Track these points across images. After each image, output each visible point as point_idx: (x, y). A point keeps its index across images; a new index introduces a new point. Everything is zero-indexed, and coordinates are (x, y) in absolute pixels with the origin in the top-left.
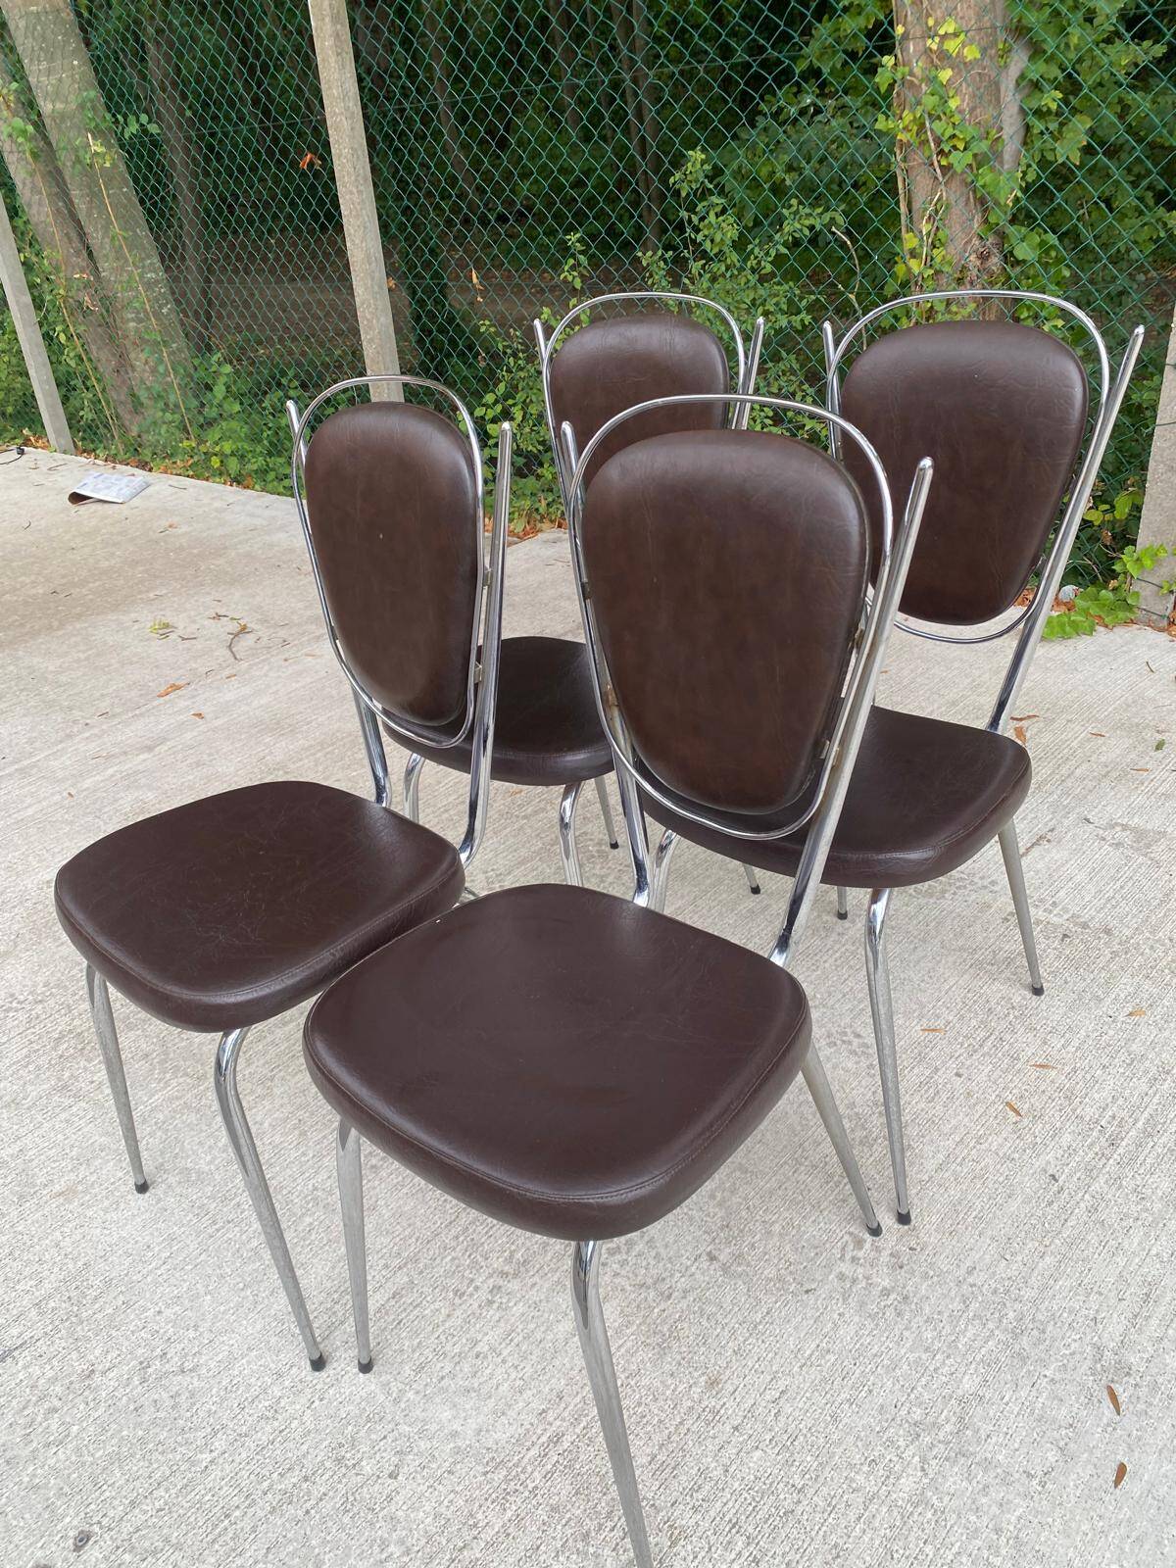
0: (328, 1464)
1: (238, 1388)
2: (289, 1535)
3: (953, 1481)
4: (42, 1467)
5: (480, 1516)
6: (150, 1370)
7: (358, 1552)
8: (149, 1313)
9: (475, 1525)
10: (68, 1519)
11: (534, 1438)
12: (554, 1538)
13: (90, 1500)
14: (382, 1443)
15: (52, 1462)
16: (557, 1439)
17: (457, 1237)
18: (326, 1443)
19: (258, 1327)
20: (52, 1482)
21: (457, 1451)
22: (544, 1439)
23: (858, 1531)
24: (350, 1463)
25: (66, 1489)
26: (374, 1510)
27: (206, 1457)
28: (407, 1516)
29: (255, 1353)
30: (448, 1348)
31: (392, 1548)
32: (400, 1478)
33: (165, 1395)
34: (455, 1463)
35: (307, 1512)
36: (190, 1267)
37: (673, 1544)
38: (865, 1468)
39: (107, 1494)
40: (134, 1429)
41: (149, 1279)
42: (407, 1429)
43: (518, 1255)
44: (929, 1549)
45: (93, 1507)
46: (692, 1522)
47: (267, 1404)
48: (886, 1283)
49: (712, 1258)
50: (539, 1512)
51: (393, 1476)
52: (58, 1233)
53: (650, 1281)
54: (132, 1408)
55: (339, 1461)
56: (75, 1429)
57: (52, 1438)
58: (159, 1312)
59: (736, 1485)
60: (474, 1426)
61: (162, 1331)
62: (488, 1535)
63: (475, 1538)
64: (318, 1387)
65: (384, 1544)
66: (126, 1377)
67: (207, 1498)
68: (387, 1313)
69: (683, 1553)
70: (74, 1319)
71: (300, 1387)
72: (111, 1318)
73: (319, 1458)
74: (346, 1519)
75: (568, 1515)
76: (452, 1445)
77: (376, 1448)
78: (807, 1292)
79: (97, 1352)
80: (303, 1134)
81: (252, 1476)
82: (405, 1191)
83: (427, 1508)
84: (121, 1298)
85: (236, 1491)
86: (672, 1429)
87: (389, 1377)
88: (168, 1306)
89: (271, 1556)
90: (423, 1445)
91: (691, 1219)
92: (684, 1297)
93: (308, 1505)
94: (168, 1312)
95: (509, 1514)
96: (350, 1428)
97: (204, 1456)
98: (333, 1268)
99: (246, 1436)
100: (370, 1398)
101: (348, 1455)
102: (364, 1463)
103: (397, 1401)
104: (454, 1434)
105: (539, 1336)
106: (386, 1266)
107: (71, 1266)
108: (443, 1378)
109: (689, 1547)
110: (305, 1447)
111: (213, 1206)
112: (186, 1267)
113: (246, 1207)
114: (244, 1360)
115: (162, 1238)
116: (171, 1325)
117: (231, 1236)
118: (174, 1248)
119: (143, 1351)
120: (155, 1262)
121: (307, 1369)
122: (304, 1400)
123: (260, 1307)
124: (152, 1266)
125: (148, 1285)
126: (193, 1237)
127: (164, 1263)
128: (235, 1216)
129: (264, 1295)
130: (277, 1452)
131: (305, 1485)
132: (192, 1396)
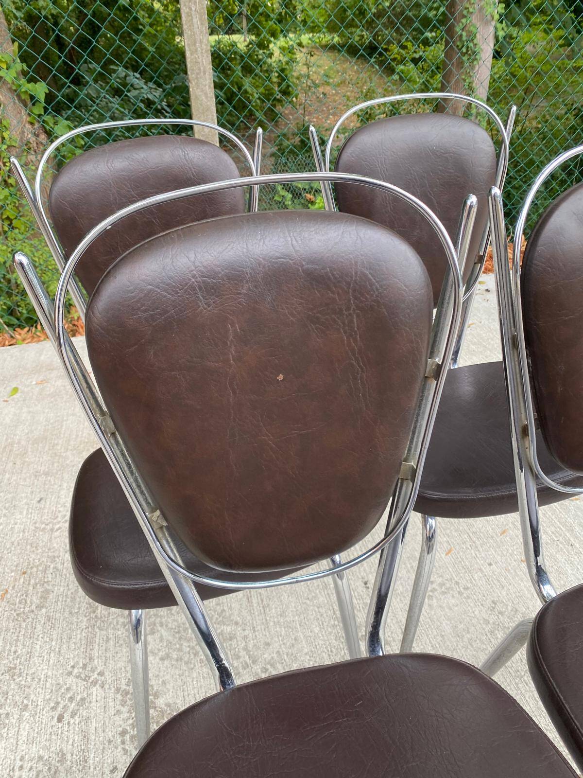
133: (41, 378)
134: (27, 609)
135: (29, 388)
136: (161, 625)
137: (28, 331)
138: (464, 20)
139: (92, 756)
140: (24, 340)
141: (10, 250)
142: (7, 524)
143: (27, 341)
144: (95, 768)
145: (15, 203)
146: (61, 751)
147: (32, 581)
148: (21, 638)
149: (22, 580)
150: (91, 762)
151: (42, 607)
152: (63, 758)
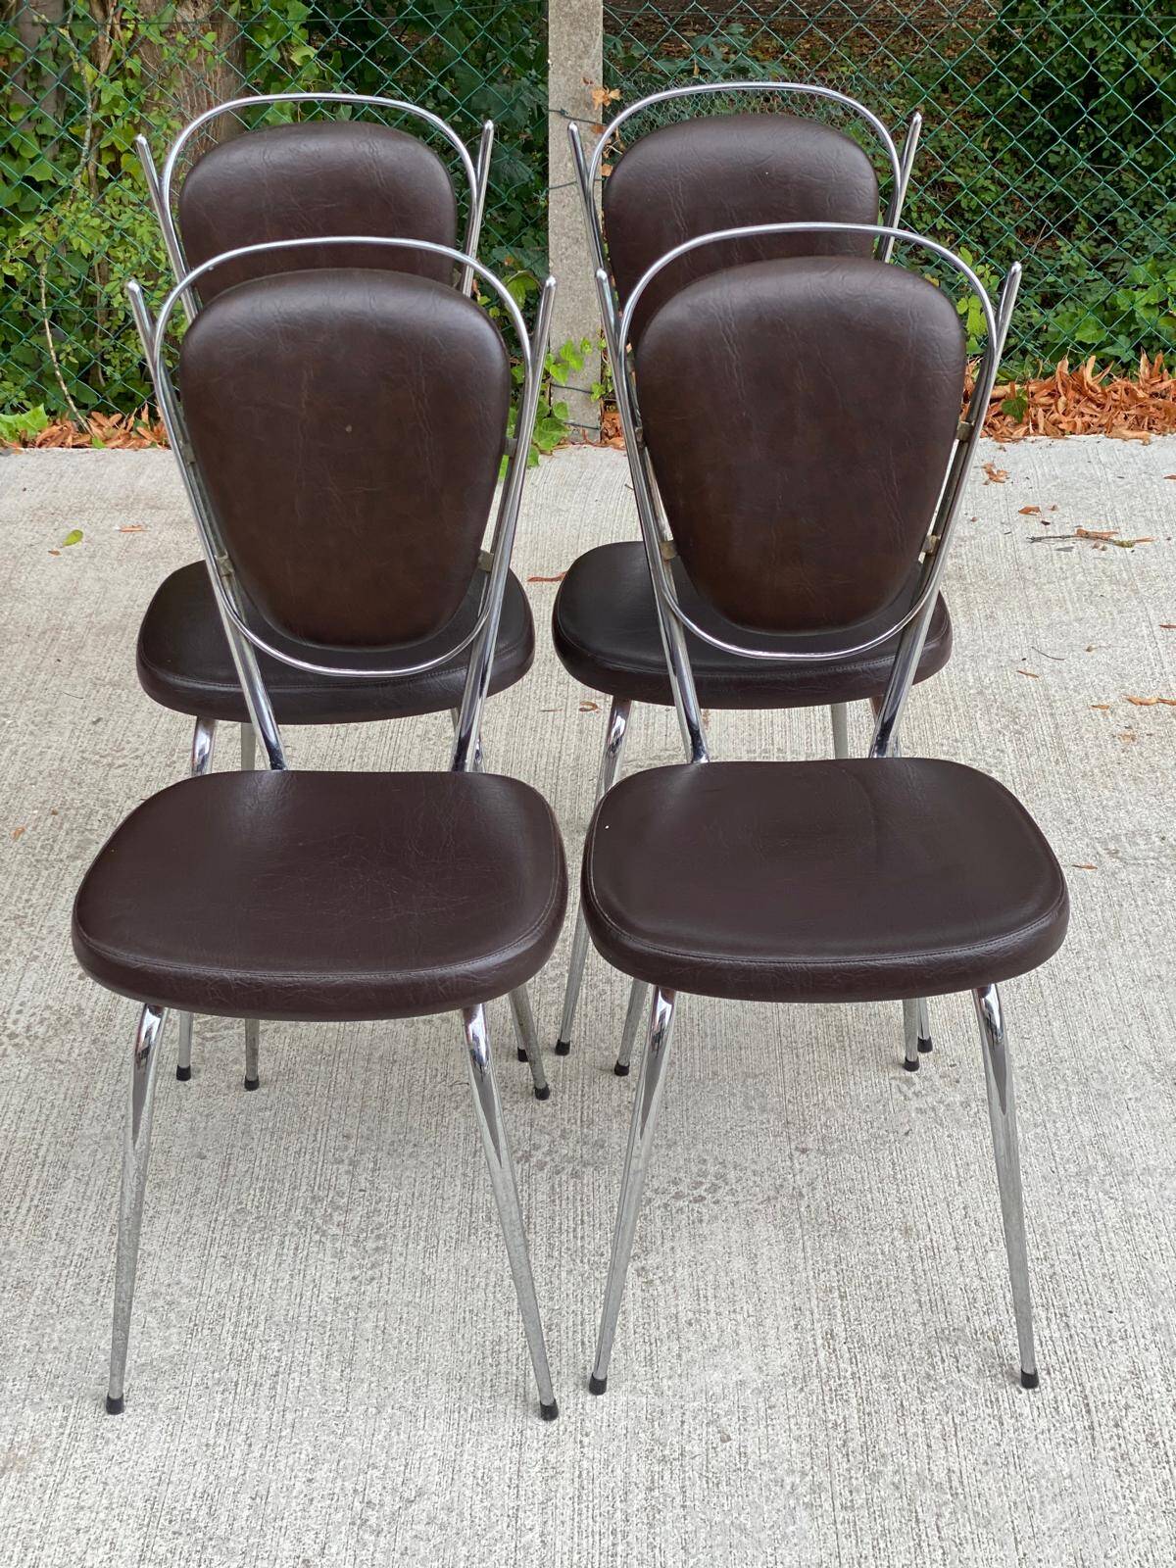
0: (656, 1469)
1: (491, 1478)
2: (689, 1530)
3: (1138, 1193)
5: (832, 1418)
6: (373, 1521)
7: (763, 1499)
8: (300, 1486)
9: (836, 1425)
11: (811, 1345)
12: (907, 1392)
14: (686, 1426)
16: (831, 1335)
18: (634, 1458)
19: (442, 1426)
21: (758, 1391)
22: (819, 1342)
23: (1109, 1259)
24: (676, 1455)
26: (740, 1469)
27: (531, 1536)
28: (773, 1455)
29: (468, 1445)
30: (655, 1333)
31: (788, 1481)
32: (733, 1437)
33: (419, 1527)
35: (684, 1506)
36: (288, 1430)
37: (997, 1342)
38: (1074, 1220)
41: (252, 1465)
42: (696, 1404)
44: (1163, 1240)
46: (994, 1322)
47: (537, 1469)
48: (958, 1098)
49: (804, 1151)
50: (875, 1385)
51: (725, 1440)
52: (61, 1500)
53: (772, 1193)
54: (397, 1555)
55: (663, 1460)
58: (310, 1480)
59: (998, 1281)
60: (751, 1368)
61: (336, 1490)
62: (854, 1423)
63: (846, 1432)
64: (571, 1428)
65: (779, 1482)
66: (352, 1542)
67: (576, 1557)
68: (561, 1344)
69: (1010, 1343)
70: (213, 1543)
71: (552, 1439)
72: (258, 1515)
73: (643, 1471)
74: (724, 1488)
75: (900, 1374)
76: (749, 1391)
77: (686, 1432)
78: (907, 1134)
79: (287, 1545)
80: (247, 1266)
81: (598, 1519)
82: (442, 1249)
83: (784, 1440)
84: (245, 1499)
85: (597, 1537)
86: (911, 1277)
87: (629, 1383)
88: (312, 1471)
89: (693, 1551)
90: (723, 1406)
91: (751, 1133)
92: (814, 1189)
93: (678, 1502)
94: (320, 1475)
95: (854, 1402)
96: (642, 1435)
97: (528, 1536)
98: (453, 1343)
99: (549, 1500)
100: (631, 1406)
101: (667, 1452)
102: (688, 1448)
103: (660, 1394)
104: (742, 1383)
105: (724, 1280)
107: (130, 1511)
108: (679, 1356)
109: (1010, 1337)
110: (619, 1472)
111: (233, 1374)
112: (283, 1434)
113: (276, 1354)
114: (466, 1456)
115: (213, 1430)
116: (339, 1481)
117: (297, 1384)
118: (243, 1429)
119: (340, 1515)
120: (238, 1451)
121: (542, 1423)
122: (571, 1445)
123: (421, 1413)
124: (238, 1456)
125: (260, 1470)
126: (250, 1410)
127: (250, 1445)
128: (275, 1368)
129: (410, 1402)
130: (597, 1490)
131: (656, 1493)
132: (450, 1510)
133: (133, 521)
134: (52, 857)
135: (106, 536)
137: (120, 422)
139: (120, 1017)
140: (106, 440)
141: (106, 226)
142: (34, 746)
143: (114, 444)
144: (122, 1028)
145: (133, 114)
146: (79, 1006)
147: (66, 826)
148: (39, 886)
149: (50, 821)
150: (118, 1021)
151: (78, 858)
152: (79, 1011)
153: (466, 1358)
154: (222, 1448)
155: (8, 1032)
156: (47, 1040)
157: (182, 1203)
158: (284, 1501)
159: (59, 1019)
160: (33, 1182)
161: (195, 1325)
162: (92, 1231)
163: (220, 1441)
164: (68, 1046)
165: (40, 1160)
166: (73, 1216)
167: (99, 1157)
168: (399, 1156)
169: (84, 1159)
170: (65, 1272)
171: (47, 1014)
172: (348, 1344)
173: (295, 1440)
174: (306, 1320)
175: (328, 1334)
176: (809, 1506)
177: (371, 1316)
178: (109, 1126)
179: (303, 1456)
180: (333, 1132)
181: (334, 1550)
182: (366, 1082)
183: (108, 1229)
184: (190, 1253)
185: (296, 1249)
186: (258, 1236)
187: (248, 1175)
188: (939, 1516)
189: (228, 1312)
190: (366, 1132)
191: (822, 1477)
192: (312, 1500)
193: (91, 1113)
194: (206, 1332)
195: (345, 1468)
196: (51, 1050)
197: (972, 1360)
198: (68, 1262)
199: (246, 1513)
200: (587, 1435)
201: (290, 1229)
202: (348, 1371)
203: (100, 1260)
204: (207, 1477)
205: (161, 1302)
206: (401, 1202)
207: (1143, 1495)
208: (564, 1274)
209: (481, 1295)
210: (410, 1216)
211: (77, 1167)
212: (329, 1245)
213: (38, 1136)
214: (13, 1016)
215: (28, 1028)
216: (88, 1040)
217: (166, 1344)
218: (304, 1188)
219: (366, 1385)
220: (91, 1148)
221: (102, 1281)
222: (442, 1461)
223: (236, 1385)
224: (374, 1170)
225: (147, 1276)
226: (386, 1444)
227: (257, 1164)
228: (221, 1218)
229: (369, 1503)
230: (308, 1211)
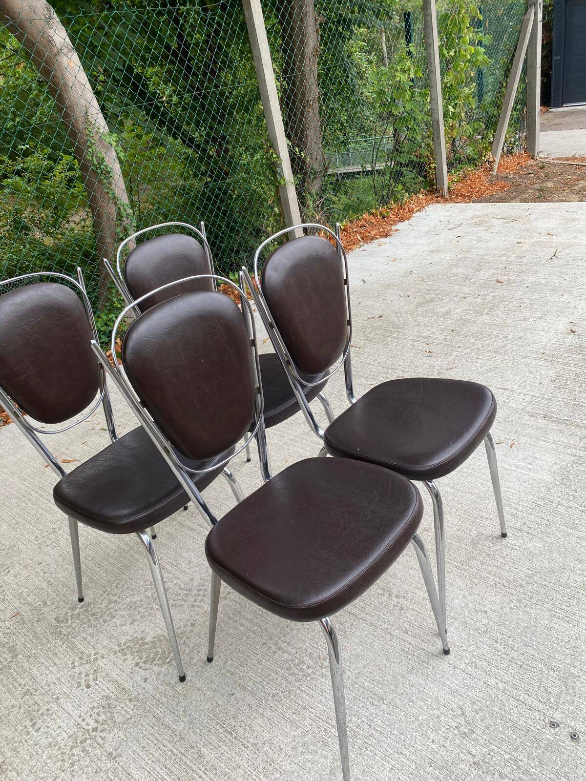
0: (488, 636)
1: (466, 683)
2: (520, 640)
4: (530, 764)
5: (491, 583)
6: (466, 731)
8: (434, 746)
10: (548, 736)
12: (492, 562)
13: (536, 730)
15: (525, 760)
17: (372, 616)
19: (432, 686)
20: (535, 754)
21: (470, 595)
24: (485, 628)
25: (535, 745)
26: (501, 615)
27: (500, 685)
29: (447, 682)
31: (512, 606)
32: (486, 610)
33: (478, 717)
34: (475, 594)
35: (509, 637)
36: (402, 736)
39: (531, 723)
40: (497, 725)
41: (413, 758)
42: (466, 612)
43: (380, 592)
45: (538, 727)
47: (470, 668)
51: (486, 612)
54: (488, 731)
55: (486, 632)
56: (507, 757)
57: (515, 767)
58: (433, 741)
60: (459, 591)
61: (444, 735)
62: (497, 580)
63: (499, 583)
64: (457, 649)
65: (512, 608)
66: (473, 743)
71: (459, 657)
72: (441, 768)
73: (487, 640)
74: (507, 623)
75: (483, 560)
76: (469, 597)
77: (477, 620)
79: (463, 766)
81: (502, 662)
83: (494, 599)
84: (429, 769)
85: (511, 667)
88: (429, 738)
90: (471, 605)
93: (507, 638)
94: (432, 736)
96: (471, 632)
97: (500, 686)
98: (394, 663)
99: (486, 672)
100: (457, 629)
101: (483, 630)
103: (456, 619)
104: (464, 597)
106: (391, 640)
110: (484, 646)
111: (360, 741)
112: (403, 739)
113: (359, 721)
114: (451, 686)
115: (385, 763)
116: (439, 732)
117: (380, 722)
118: (391, 752)
119: (457, 740)
120: (402, 759)
121: (449, 656)
122: (464, 653)
123: (421, 689)
124: (405, 761)
125: (417, 756)
126: (383, 744)
127: (402, 753)
128: (366, 725)
129: (414, 690)
130: (489, 656)
131: (499, 641)
132: (474, 703)
136: (116, 611)
138: (90, 150)
139: (126, 684)
144: (133, 687)
146: (103, 696)
152: (108, 698)
153: (404, 662)
154: (397, 765)
155: (91, 730)
156: (112, 718)
157: (252, 714)
158: (438, 756)
159: (103, 707)
160: (190, 764)
161: (323, 742)
162: (239, 755)
163: (393, 763)
164: (123, 712)
165: (179, 755)
166: (224, 758)
167: (198, 731)
168: (288, 633)
169: (195, 737)
170: (254, 777)
171: (96, 711)
172: (371, 695)
173: (409, 737)
174: (349, 702)
175: (361, 698)
176: (525, 606)
177: (362, 681)
178: (184, 719)
179: (419, 738)
180: (258, 647)
181: (474, 751)
182: (242, 625)
183: (244, 748)
184: (282, 724)
185: (309, 687)
186: (292, 697)
187: (257, 684)
188: (545, 580)
189: (325, 727)
190: (268, 638)
191: (515, 598)
192: (444, 746)
193: (171, 722)
194: (329, 740)
195: (434, 727)
196: (119, 719)
197: (487, 543)
198: (249, 773)
199: (437, 772)
200: (462, 647)
201: (296, 684)
202: (385, 701)
203: (258, 760)
204: (409, 777)
205: (300, 749)
206: (313, 644)
207: (559, 536)
208: (383, 616)
209: (377, 644)
210: (321, 645)
211: (197, 742)
212: (316, 676)
213: (165, 749)
214: (83, 724)
215: (97, 721)
216: (127, 703)
217: (325, 757)
218: (279, 670)
219: (396, 699)
220: (190, 731)
221: (270, 764)
222: (449, 693)
223: (366, 743)
224: (289, 645)
225: (282, 746)
226: (430, 707)
227: (253, 678)
228: (272, 705)
229: (456, 727)
230: (293, 674)
